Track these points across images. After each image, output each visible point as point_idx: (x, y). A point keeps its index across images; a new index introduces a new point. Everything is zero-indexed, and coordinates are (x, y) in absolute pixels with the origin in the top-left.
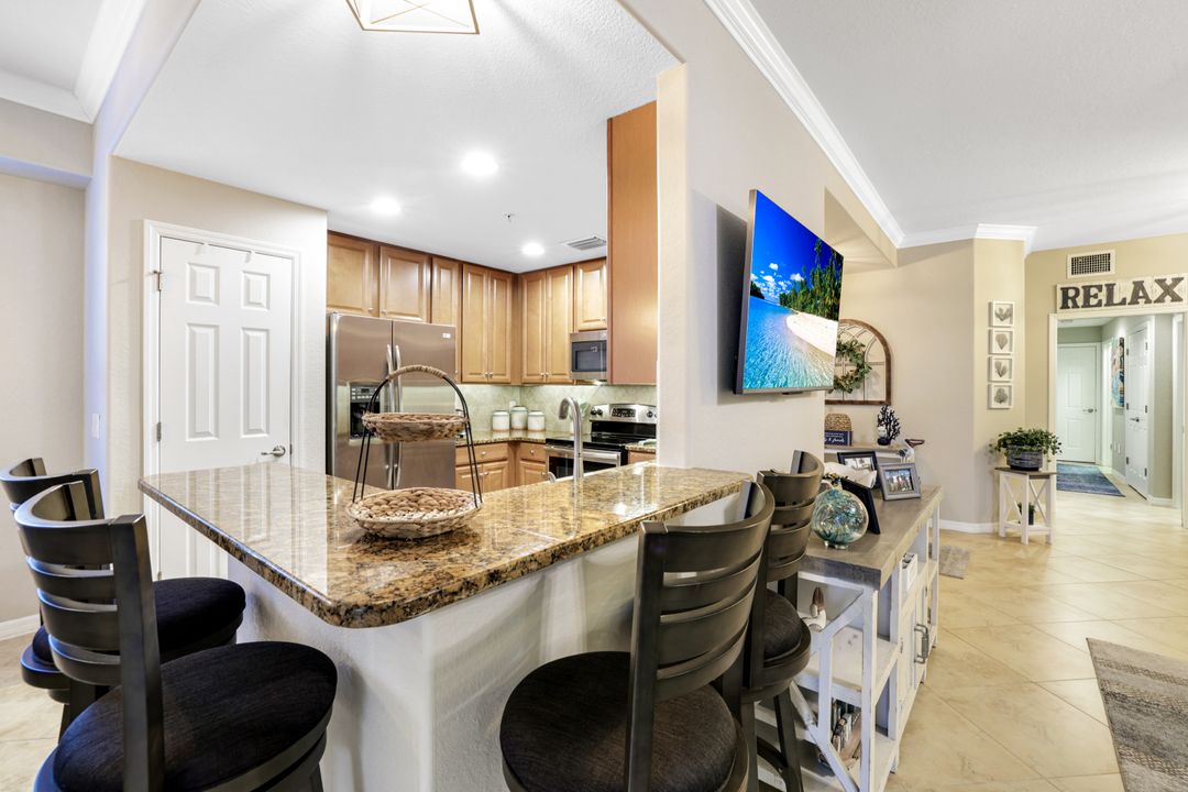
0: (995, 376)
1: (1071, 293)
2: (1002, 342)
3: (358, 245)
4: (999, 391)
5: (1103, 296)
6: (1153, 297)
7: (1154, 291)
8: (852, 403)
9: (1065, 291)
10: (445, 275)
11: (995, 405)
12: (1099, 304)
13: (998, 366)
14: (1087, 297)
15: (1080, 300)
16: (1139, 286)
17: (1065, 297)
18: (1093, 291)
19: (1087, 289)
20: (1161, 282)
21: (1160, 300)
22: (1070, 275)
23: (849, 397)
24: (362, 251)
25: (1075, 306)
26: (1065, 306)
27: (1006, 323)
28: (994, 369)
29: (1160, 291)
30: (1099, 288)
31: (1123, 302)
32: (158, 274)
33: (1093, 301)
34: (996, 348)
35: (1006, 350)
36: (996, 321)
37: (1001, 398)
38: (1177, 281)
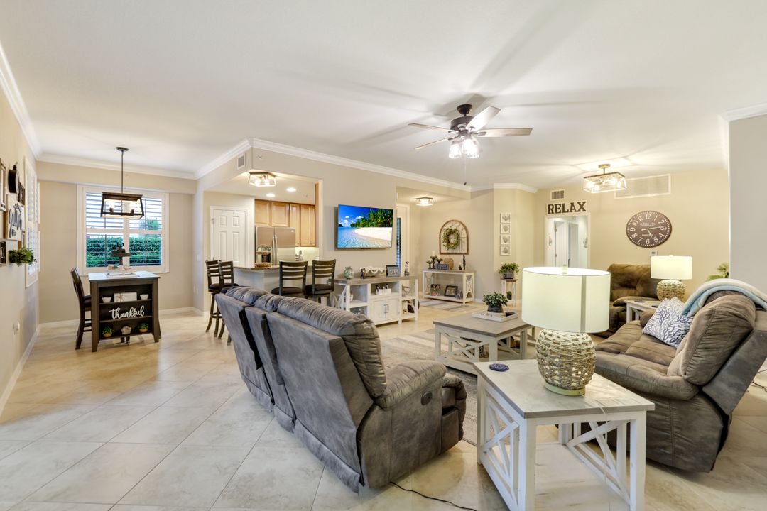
0: (503, 243)
1: (551, 207)
2: (506, 229)
3: (265, 203)
4: (505, 248)
5: (561, 208)
6: (577, 210)
7: (578, 207)
8: (456, 254)
9: (549, 206)
10: (294, 209)
11: (502, 254)
12: (560, 212)
13: (504, 239)
14: (556, 209)
15: (554, 210)
16: (572, 204)
17: (549, 209)
18: (558, 206)
19: (556, 205)
20: (579, 203)
21: (579, 211)
22: (551, 200)
23: (455, 251)
24: (265, 204)
25: (553, 213)
26: (549, 213)
27: (508, 221)
28: (502, 240)
29: (579, 207)
30: (560, 205)
31: (568, 212)
32: (213, 219)
33: (558, 211)
34: (503, 231)
35: (507, 232)
36: (503, 221)
37: (506, 251)
38: (584, 203)
